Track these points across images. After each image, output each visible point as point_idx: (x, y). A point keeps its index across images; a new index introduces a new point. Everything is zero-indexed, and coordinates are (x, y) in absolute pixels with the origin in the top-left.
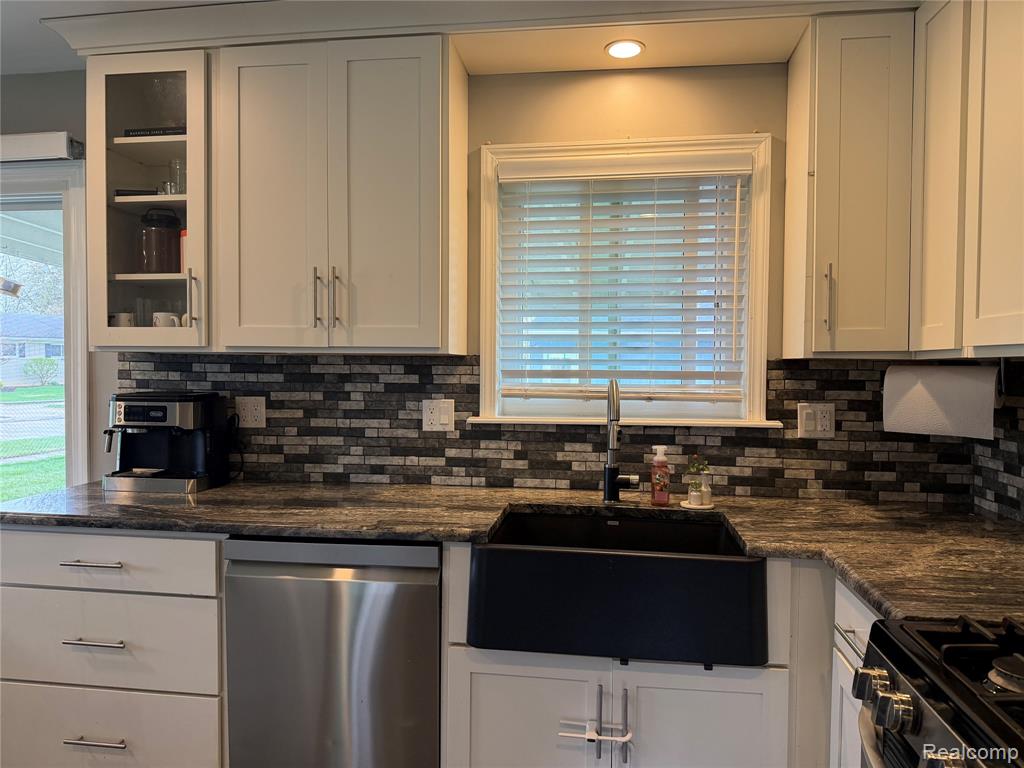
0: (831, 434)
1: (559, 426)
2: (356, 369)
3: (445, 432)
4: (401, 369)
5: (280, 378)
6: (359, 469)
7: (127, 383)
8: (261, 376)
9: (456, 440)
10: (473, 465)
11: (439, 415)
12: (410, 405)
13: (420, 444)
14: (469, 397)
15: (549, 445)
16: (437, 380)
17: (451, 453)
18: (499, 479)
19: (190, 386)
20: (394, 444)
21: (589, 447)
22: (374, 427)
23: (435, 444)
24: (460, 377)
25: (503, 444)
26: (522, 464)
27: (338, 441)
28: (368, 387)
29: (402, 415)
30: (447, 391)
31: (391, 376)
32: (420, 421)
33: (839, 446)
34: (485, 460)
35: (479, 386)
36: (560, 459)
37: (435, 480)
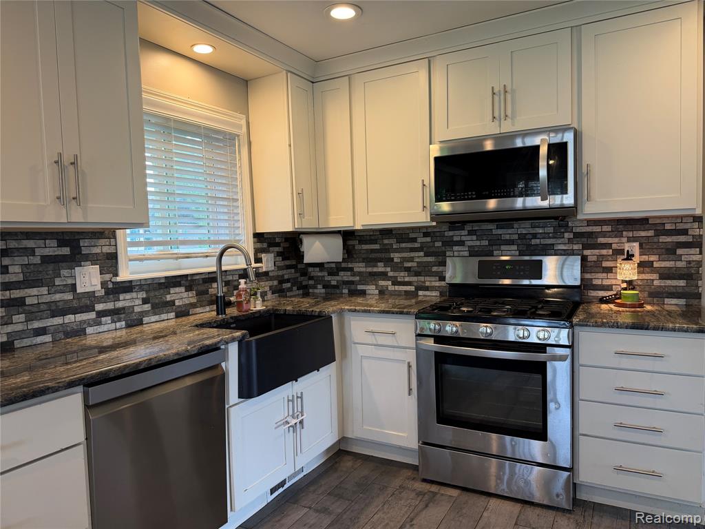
0: (273, 268)
1: (166, 278)
2: (13, 244)
3: (94, 292)
4: (54, 243)
6: (22, 334)
9: (102, 297)
10: (115, 313)
11: (89, 279)
12: (64, 272)
13: (75, 304)
14: (110, 262)
15: (162, 291)
16: (85, 251)
17: (99, 307)
18: (134, 320)
20: (53, 308)
21: (183, 289)
22: (34, 295)
23: (86, 303)
24: (102, 247)
25: (134, 295)
26: (147, 307)
28: (25, 260)
29: (58, 282)
30: (93, 259)
31: (47, 250)
32: (74, 285)
33: (275, 274)
34: (124, 308)
35: (116, 253)
36: (168, 300)
37: (89, 330)
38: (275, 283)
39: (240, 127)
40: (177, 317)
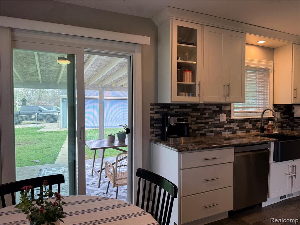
0: (279, 118)
1: (244, 119)
2: (207, 107)
3: (224, 122)
4: (215, 107)
5: (190, 110)
6: (207, 132)
7: (153, 112)
8: (186, 109)
9: (226, 123)
10: (229, 129)
11: (223, 118)
12: (218, 115)
13: (220, 125)
14: (229, 113)
15: (242, 123)
16: (223, 109)
17: (225, 126)
18: (234, 132)
19: (169, 112)
20: (215, 125)
21: (248, 123)
22: (211, 121)
23: (222, 125)
24: (227, 109)
25: (235, 124)
26: (238, 128)
27: (203, 125)
28: (209, 111)
29: (216, 118)
30: (225, 112)
31: (214, 109)
32: (220, 119)
33: (280, 120)
34: (231, 128)
35: (231, 110)
36: (244, 126)
37: (223, 133)
38: (280, 124)
39: (271, 65)
40: (246, 132)
